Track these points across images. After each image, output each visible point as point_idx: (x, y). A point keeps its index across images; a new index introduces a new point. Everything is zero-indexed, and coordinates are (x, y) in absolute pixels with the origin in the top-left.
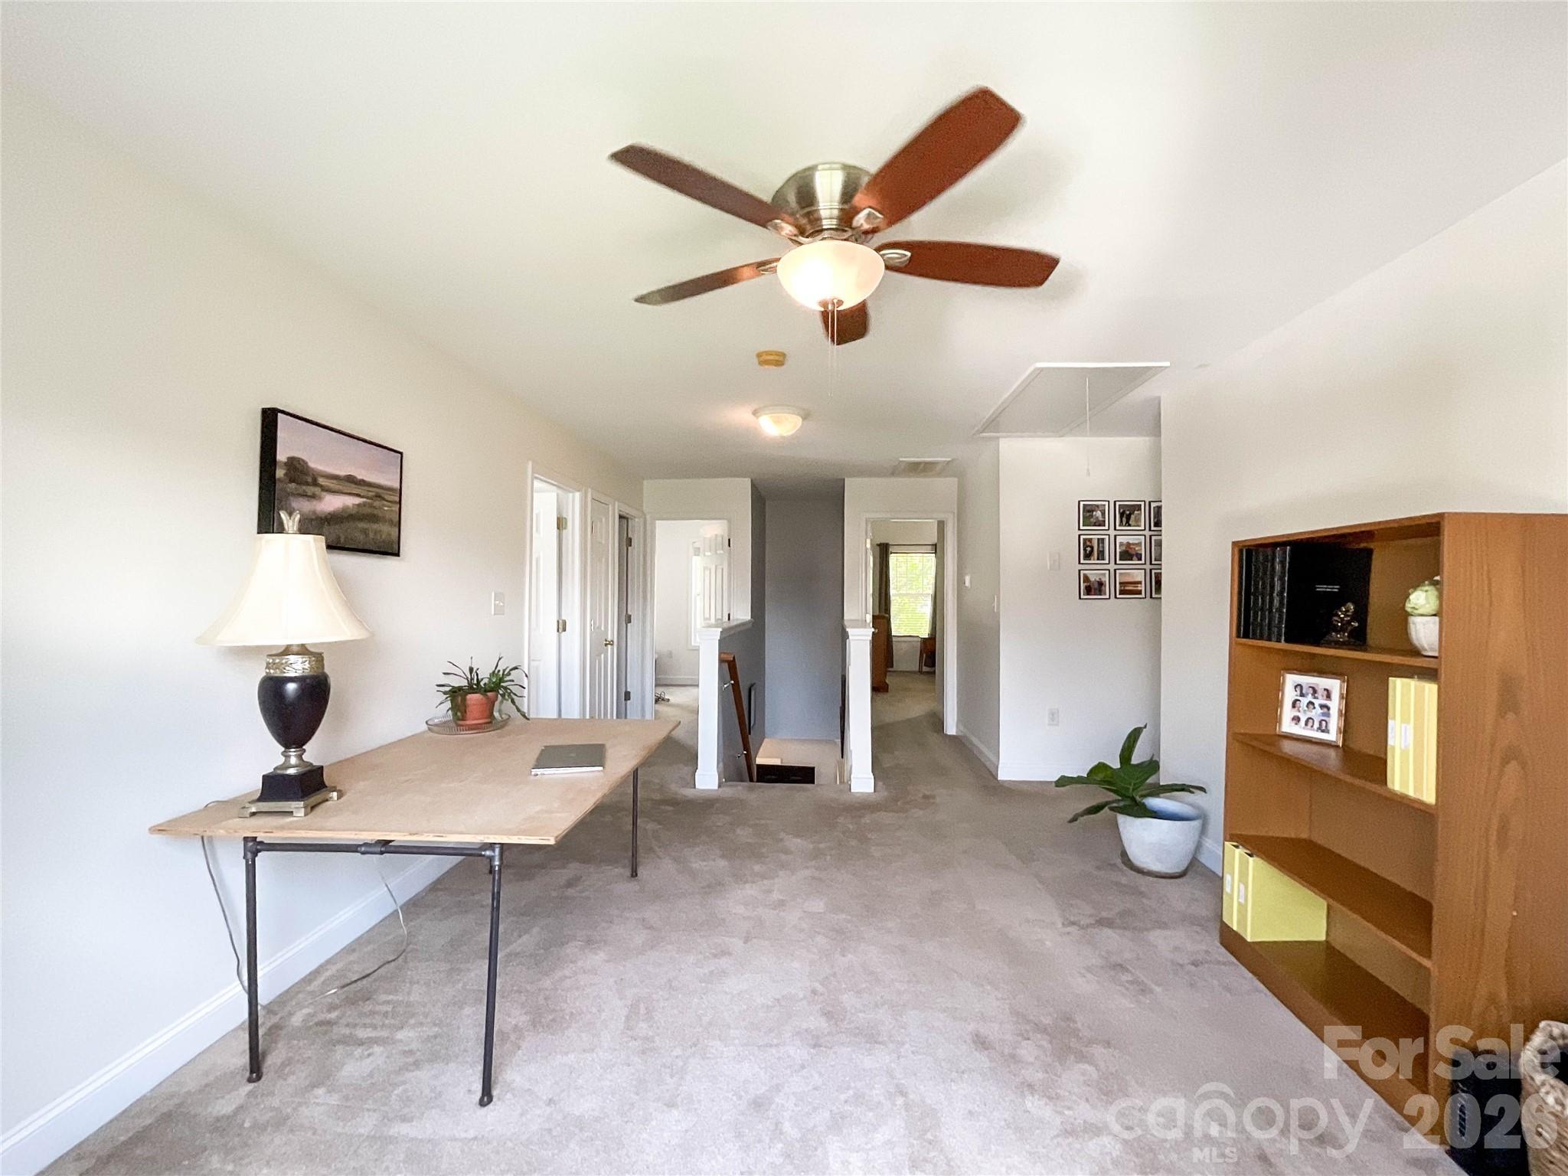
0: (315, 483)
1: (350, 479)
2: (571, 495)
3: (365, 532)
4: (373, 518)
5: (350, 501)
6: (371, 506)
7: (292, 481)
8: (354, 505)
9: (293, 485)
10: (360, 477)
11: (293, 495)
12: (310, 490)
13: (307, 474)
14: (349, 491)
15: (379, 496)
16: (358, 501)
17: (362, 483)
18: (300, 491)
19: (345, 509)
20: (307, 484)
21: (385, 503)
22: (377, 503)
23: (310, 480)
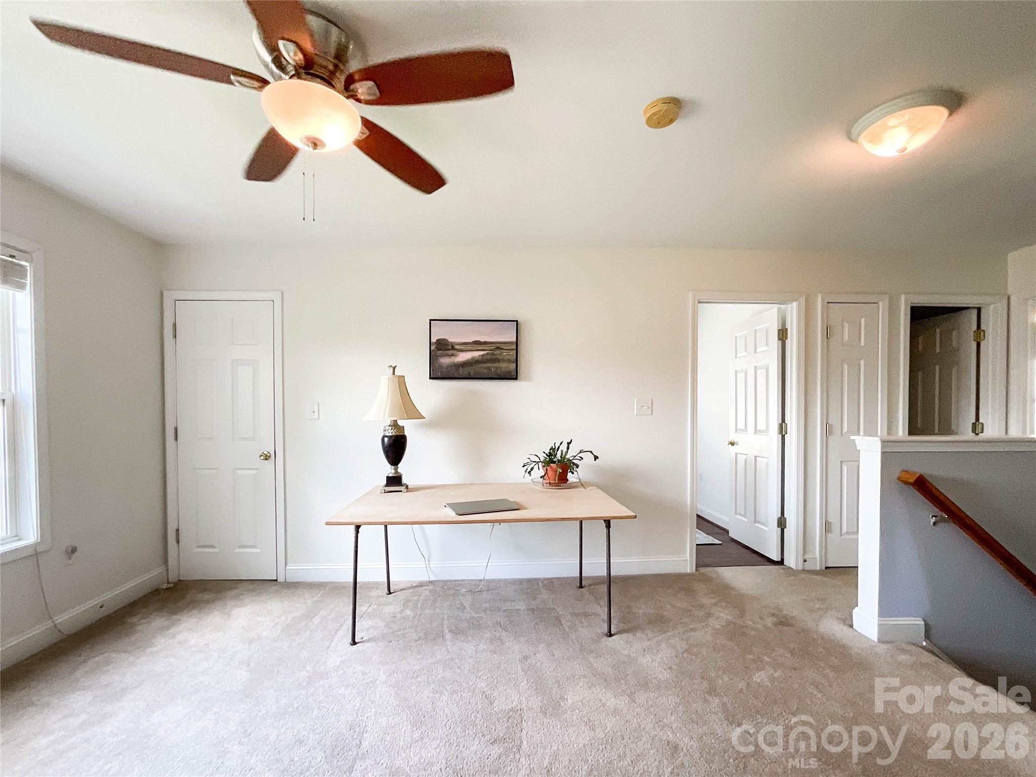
0: (453, 348)
1: (477, 343)
2: (790, 305)
3: (488, 368)
4: (497, 360)
5: (477, 354)
6: (492, 354)
7: (439, 350)
8: (479, 355)
9: (440, 352)
10: (482, 341)
11: (441, 356)
12: (451, 352)
13: (448, 345)
14: (475, 349)
15: (498, 348)
16: (482, 353)
17: (485, 343)
18: (445, 354)
19: (473, 358)
20: (449, 350)
21: (504, 351)
22: (497, 352)
23: (450, 347)
